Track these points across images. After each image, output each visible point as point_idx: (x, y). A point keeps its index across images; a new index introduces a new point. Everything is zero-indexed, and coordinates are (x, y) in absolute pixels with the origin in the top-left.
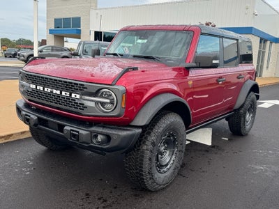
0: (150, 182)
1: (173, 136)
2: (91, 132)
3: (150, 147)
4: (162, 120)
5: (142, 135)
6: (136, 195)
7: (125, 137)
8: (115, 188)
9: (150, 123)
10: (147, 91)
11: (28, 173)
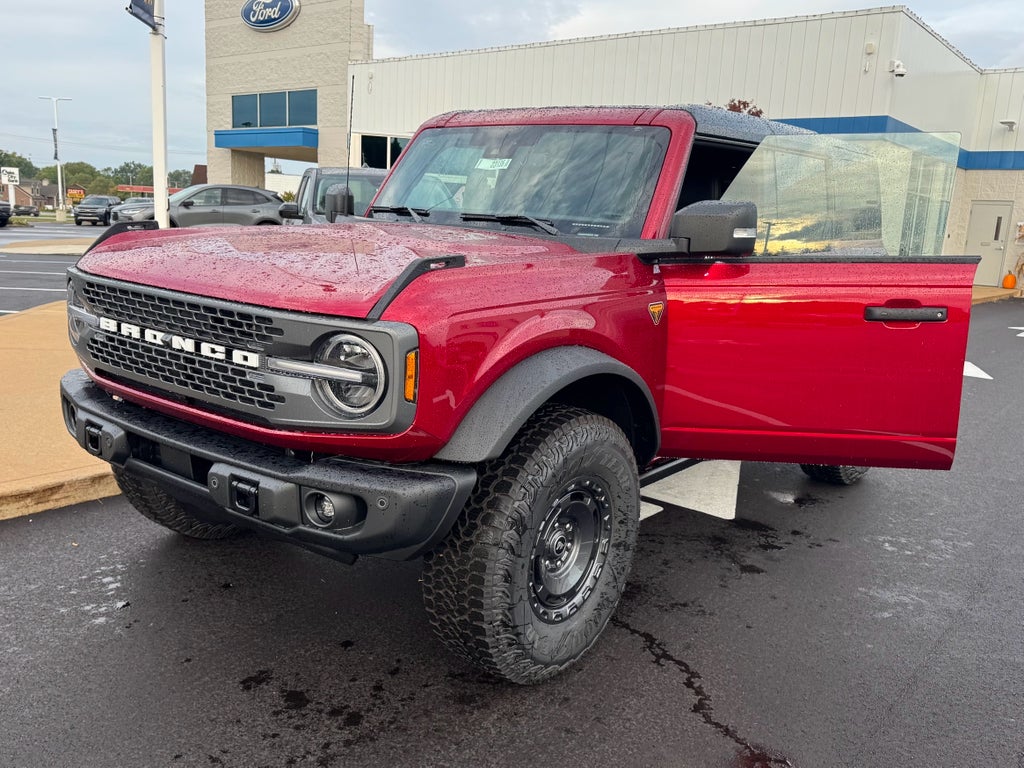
0: (511, 654)
1: (593, 493)
2: (301, 485)
3: (509, 535)
4: (553, 442)
5: (478, 493)
6: (463, 700)
7: (416, 503)
8: (394, 672)
9: (507, 451)
10: (496, 339)
11: (102, 620)
